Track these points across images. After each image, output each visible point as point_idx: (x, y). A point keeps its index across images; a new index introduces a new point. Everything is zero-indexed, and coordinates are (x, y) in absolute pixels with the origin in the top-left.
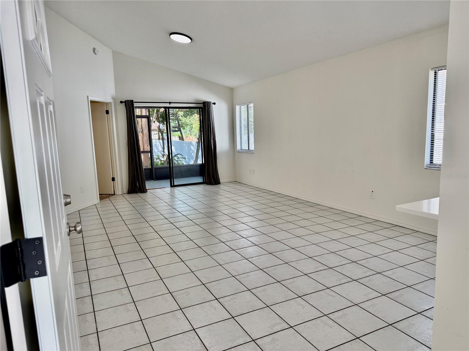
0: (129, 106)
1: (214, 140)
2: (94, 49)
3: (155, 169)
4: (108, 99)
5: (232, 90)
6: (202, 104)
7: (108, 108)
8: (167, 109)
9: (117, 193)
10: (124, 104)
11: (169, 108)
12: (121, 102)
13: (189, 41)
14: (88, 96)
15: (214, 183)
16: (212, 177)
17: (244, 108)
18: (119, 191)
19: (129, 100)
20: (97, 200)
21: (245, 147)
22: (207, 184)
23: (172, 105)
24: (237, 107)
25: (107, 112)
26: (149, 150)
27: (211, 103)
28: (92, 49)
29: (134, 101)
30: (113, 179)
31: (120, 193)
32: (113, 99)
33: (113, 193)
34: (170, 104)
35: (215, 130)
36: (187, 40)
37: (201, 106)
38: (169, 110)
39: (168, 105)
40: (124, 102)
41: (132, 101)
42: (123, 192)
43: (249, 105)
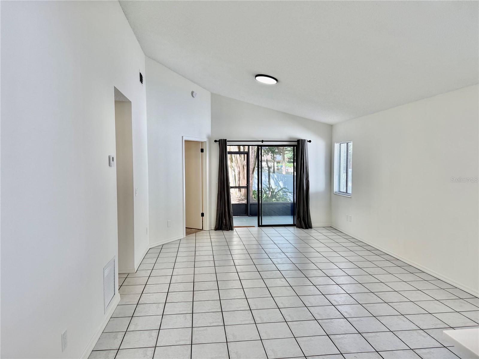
0: (223, 144)
1: (307, 180)
2: (192, 93)
3: (250, 204)
4: (204, 139)
5: (331, 127)
6: (297, 142)
7: (203, 146)
8: (260, 147)
9: (204, 229)
10: (218, 143)
11: (261, 146)
12: (216, 141)
13: (275, 82)
14: (183, 137)
15: (304, 227)
16: (303, 220)
17: (344, 146)
18: (207, 227)
19: (223, 139)
20: (183, 235)
21: (343, 189)
22: (297, 227)
23: (264, 143)
24: (336, 146)
25: (202, 151)
26: (246, 185)
27: (306, 141)
28: (191, 92)
29: (227, 140)
30: (203, 215)
31: (208, 229)
32: (208, 138)
33: (201, 229)
34: (262, 143)
35: (308, 169)
36: (273, 82)
37: (296, 143)
38: (261, 148)
39: (260, 143)
40: (218, 141)
41: (226, 140)
42: (211, 228)
43: (349, 144)
